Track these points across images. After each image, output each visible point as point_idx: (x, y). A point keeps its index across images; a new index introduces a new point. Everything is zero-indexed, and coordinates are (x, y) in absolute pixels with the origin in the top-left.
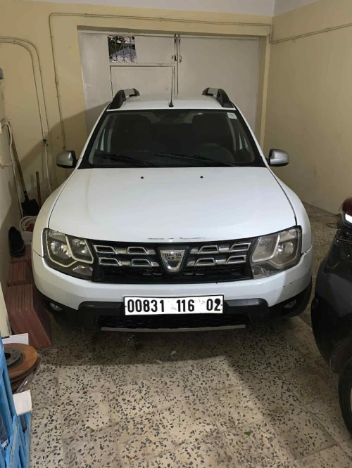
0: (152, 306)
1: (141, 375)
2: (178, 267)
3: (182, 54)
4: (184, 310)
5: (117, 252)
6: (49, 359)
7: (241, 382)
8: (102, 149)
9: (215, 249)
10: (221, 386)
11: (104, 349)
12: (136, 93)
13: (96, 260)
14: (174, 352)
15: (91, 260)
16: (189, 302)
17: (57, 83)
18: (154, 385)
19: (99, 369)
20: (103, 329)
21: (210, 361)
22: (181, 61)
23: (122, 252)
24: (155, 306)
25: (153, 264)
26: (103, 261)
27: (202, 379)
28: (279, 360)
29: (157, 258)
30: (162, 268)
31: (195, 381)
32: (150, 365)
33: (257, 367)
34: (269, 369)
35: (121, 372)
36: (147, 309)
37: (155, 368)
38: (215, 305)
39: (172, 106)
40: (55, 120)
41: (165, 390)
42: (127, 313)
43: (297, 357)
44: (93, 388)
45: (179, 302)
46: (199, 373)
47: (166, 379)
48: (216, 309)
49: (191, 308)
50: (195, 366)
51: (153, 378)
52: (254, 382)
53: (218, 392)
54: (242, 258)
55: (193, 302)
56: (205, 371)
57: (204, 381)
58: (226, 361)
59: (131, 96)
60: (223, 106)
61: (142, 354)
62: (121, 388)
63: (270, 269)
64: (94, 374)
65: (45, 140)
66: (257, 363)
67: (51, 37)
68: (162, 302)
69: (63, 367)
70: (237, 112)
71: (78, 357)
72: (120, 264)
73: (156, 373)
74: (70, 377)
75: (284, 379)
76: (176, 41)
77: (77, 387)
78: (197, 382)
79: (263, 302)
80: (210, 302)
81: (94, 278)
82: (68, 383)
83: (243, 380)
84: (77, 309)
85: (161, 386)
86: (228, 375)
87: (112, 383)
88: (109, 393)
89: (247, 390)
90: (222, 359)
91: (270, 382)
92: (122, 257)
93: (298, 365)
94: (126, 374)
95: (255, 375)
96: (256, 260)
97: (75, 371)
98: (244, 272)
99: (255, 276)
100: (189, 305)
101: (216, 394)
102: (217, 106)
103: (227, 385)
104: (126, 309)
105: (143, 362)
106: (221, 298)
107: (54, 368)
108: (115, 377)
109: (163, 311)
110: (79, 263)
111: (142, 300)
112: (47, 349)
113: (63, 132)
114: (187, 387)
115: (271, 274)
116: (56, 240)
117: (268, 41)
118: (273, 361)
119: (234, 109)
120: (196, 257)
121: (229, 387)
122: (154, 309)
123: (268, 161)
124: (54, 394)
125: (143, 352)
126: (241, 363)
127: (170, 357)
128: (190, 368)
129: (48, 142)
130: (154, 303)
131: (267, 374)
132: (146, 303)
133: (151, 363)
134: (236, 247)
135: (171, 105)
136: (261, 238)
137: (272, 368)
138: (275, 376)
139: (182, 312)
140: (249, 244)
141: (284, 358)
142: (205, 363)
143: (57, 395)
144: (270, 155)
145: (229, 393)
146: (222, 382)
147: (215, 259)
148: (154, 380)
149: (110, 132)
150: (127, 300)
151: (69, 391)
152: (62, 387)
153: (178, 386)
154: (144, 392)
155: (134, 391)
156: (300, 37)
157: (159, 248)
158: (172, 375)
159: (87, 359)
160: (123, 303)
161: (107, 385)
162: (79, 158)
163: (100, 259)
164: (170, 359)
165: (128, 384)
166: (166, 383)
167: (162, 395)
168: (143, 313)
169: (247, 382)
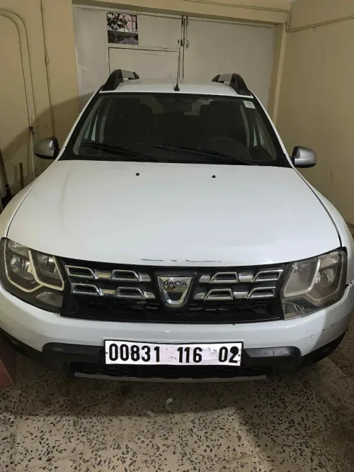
0: (142, 353)
1: (126, 433)
2: (181, 301)
3: (190, 38)
4: (188, 361)
5: (97, 276)
6: (8, 404)
7: (258, 449)
8: (93, 138)
9: (233, 277)
10: (230, 454)
11: (80, 392)
12: (136, 77)
13: (68, 287)
14: (170, 400)
15: (61, 286)
16: (195, 350)
17: (46, 63)
18: (143, 451)
19: (71, 423)
20: (77, 374)
21: (215, 414)
22: (187, 46)
23: (105, 276)
24: (148, 353)
25: (146, 295)
26: (78, 288)
27: (205, 444)
28: (305, 417)
29: (153, 286)
30: (159, 300)
31: (196, 445)
32: (138, 418)
33: (277, 427)
34: (292, 431)
35: (99, 428)
36: (135, 357)
37: (144, 423)
38: (230, 355)
39: (179, 90)
40: (43, 106)
41: (157, 459)
42: (108, 361)
43: (327, 413)
44: (61, 452)
45: (180, 349)
46: (202, 434)
47: (159, 441)
48: (231, 360)
49: (197, 358)
50: (197, 421)
51: (142, 439)
52: (275, 451)
53: (227, 465)
54: (270, 291)
55: (201, 350)
56: (209, 431)
57: (208, 446)
58: (236, 415)
59: (130, 79)
60: (239, 93)
61: (128, 401)
62: (99, 453)
63: (306, 307)
64: (64, 430)
65: (31, 128)
66: (276, 420)
67: (41, 9)
68: (157, 349)
69: (24, 418)
70: (255, 101)
71: (47, 403)
72: (101, 292)
73: (146, 431)
74: (32, 434)
75: (313, 445)
76: (184, 23)
77: (40, 449)
78: (199, 447)
79: (295, 351)
80: (224, 351)
81: (65, 312)
82: (28, 443)
83: (259, 446)
84: (40, 350)
85: (152, 451)
86: (239, 438)
87: (87, 444)
88: (81, 462)
89: (266, 462)
90: (231, 413)
91: (295, 450)
92: (104, 284)
93: (329, 425)
94: (106, 432)
95: (275, 438)
96: (288, 294)
97: (40, 424)
98: (271, 310)
99: (286, 315)
100: (195, 354)
101: (225, 467)
102: (231, 93)
103: (239, 454)
104: (107, 356)
105: (129, 413)
106: (239, 346)
107: (12, 418)
108: (91, 436)
109: (158, 360)
110: (44, 288)
111: (130, 345)
112: (8, 389)
113: (53, 119)
114: (185, 454)
115: (307, 313)
116: (18, 255)
117: (284, 30)
118: (297, 418)
119: (252, 97)
120: (207, 287)
121: (240, 458)
122: (146, 358)
123: (293, 160)
124: (8, 461)
125: (130, 398)
126: (256, 420)
127: (164, 407)
128: (191, 425)
129: (35, 130)
130: (146, 350)
131: (291, 437)
132: (135, 349)
133: (139, 415)
134: (262, 276)
135: (177, 89)
136: (296, 264)
137: (296, 429)
138: (301, 441)
139: (184, 363)
140: (281, 271)
141: (310, 414)
142: (209, 418)
143: (12, 463)
144: (295, 154)
145: (242, 466)
146: (232, 448)
147: (233, 291)
148: (143, 442)
149: (104, 119)
150: (108, 344)
151: (29, 457)
152: (20, 449)
153: (174, 453)
154: (128, 461)
155: (114, 460)
156: (322, 24)
157: (157, 273)
158: (167, 435)
159: (57, 405)
160: (103, 348)
161: (80, 448)
162: (62, 147)
163: (73, 284)
164: (163, 410)
165: (108, 447)
166: (158, 448)
167: (152, 467)
168: (130, 362)
169: (264, 450)
